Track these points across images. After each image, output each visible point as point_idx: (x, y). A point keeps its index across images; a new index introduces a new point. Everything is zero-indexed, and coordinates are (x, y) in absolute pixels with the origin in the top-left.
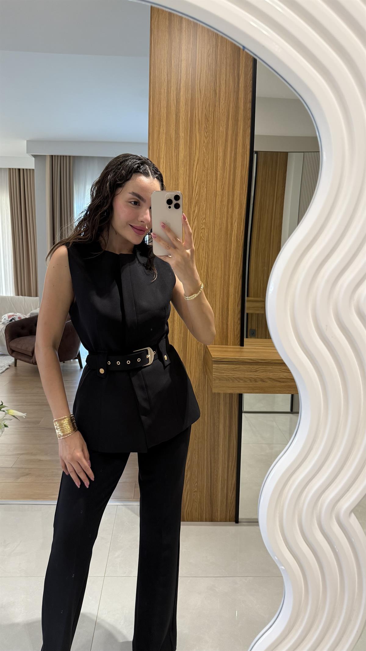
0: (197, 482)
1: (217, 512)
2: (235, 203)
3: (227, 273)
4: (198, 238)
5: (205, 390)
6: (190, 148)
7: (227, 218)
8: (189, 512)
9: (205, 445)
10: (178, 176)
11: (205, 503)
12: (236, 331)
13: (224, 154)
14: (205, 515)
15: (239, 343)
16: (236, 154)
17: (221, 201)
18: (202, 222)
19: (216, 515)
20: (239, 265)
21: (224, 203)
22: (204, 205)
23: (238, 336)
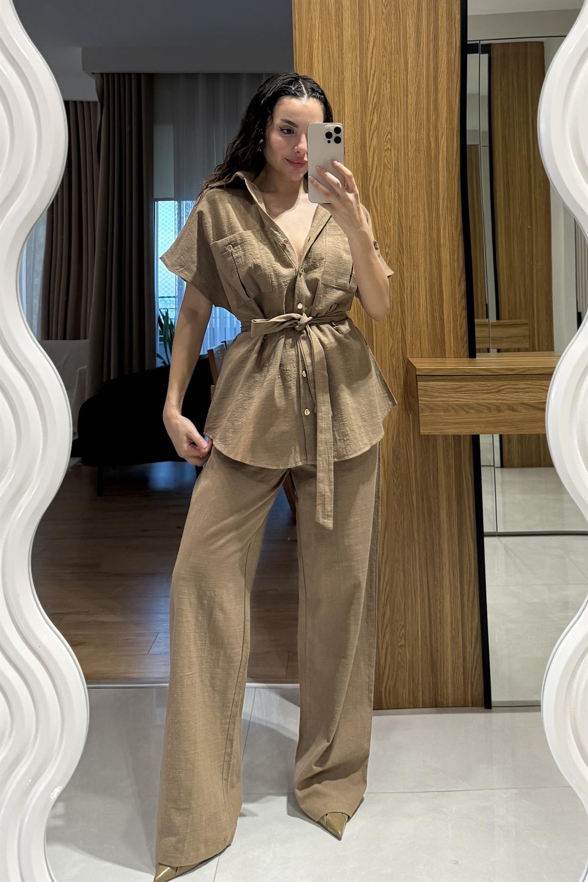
0: (404, 627)
1: (447, 688)
2: (440, 105)
3: (435, 226)
4: (380, 165)
5: (410, 444)
6: (361, 24)
7: (430, 130)
8: (391, 689)
9: (415, 551)
10: (343, 68)
11: (420, 669)
12: (459, 330)
13: (417, 29)
14: (422, 695)
15: (467, 353)
16: (436, 28)
17: (416, 102)
18: (386, 138)
19: (444, 693)
20: (456, 210)
21: (422, 106)
22: (388, 110)
23: (465, 340)
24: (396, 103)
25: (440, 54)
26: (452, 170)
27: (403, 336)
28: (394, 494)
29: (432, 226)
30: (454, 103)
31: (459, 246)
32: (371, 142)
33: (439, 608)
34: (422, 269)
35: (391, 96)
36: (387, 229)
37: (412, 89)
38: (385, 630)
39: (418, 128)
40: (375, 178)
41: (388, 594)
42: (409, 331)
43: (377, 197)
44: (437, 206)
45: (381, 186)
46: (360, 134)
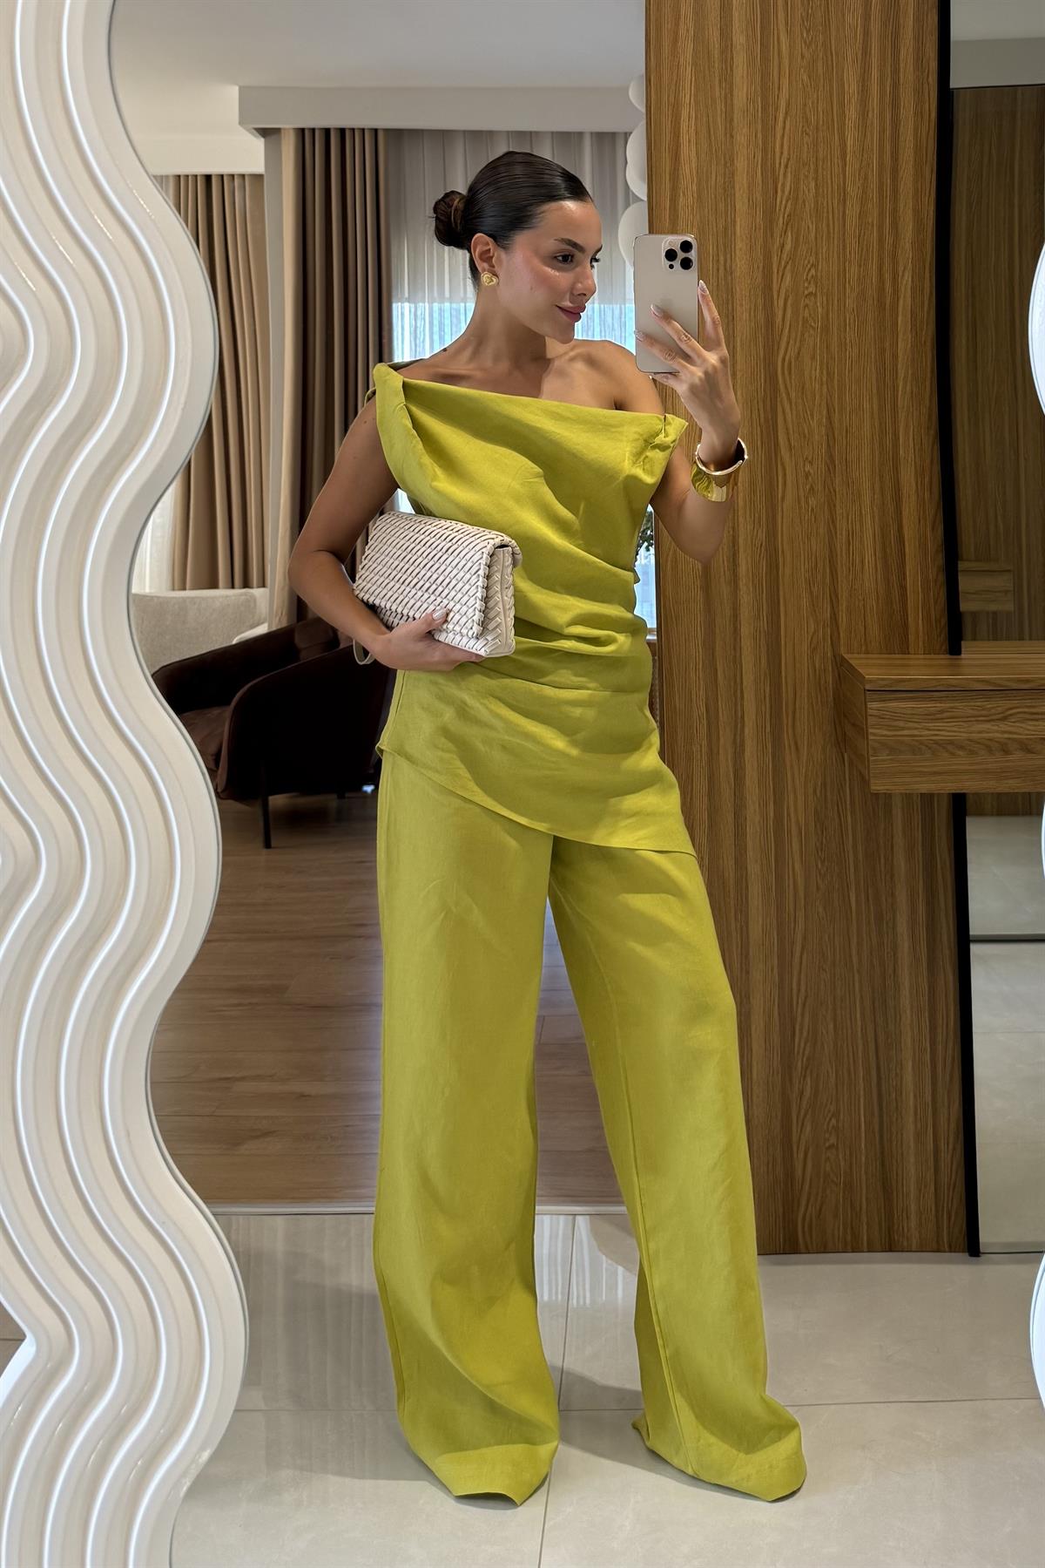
0: (836, 1113)
1: (908, 1218)
2: (902, 219)
3: (890, 428)
4: (797, 321)
5: (846, 804)
6: (765, 75)
7: (881, 259)
8: (814, 1220)
9: (854, 988)
10: (733, 154)
11: (864, 1186)
12: (932, 609)
13: (862, 86)
14: (867, 1231)
15: (945, 647)
16: (896, 85)
17: (860, 213)
18: (807, 275)
19: (903, 1228)
20: (927, 402)
21: (870, 221)
22: (811, 226)
23: (942, 624)
24: (825, 215)
25: (902, 128)
26: (922, 330)
27: (834, 616)
28: (818, 888)
29: (884, 428)
31: (931, 461)
32: (781, 279)
33: (894, 1083)
34: (867, 499)
35: (816, 202)
36: (806, 431)
37: (853, 190)
38: (803, 1120)
39: (863, 259)
40: (788, 343)
41: (808, 1059)
42: (844, 606)
43: (790, 378)
44: (894, 391)
45: (798, 358)
46: (761, 268)
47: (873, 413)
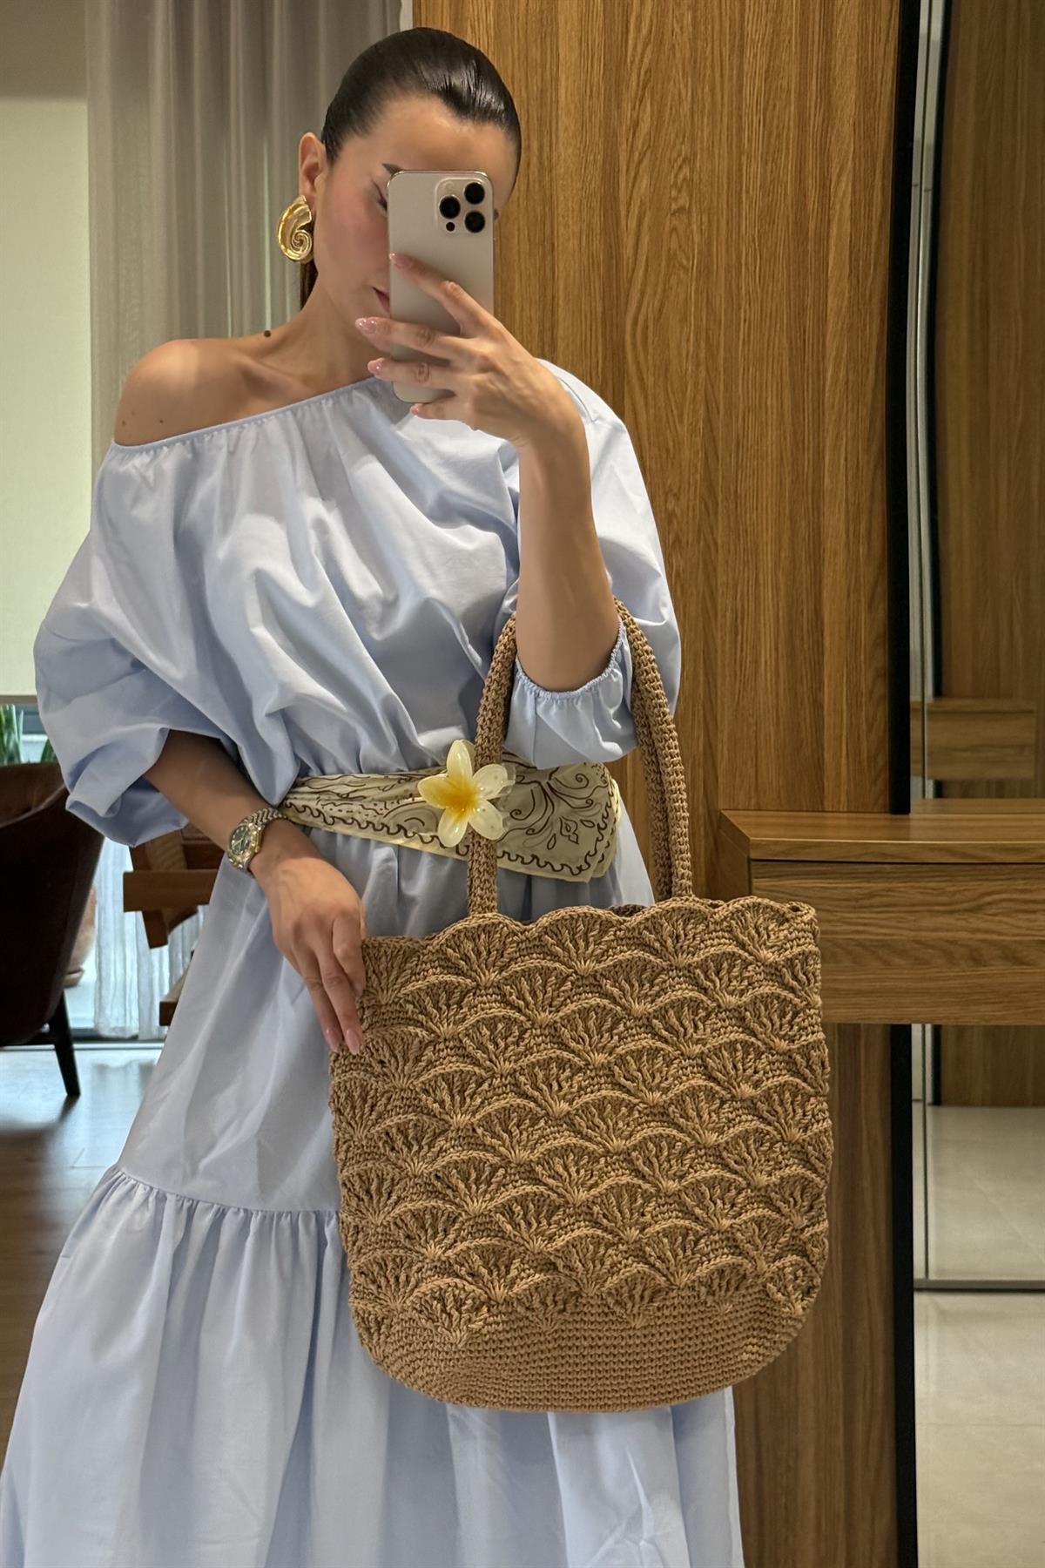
4: (659, 255)
7: (802, 152)
12: (864, 734)
15: (884, 800)
17: (767, 71)
18: (676, 176)
20: (869, 397)
21: (784, 87)
22: (683, 92)
23: (881, 763)
24: (708, 72)
26: (866, 276)
27: (709, 748)
29: (801, 438)
30: (879, 76)
31: (872, 495)
32: (633, 186)
34: (768, 561)
35: (694, 50)
37: (756, 30)
39: (771, 151)
40: (643, 293)
42: (726, 733)
43: (646, 352)
44: (819, 379)
45: (659, 318)
46: (600, 163)
47: (783, 415)
